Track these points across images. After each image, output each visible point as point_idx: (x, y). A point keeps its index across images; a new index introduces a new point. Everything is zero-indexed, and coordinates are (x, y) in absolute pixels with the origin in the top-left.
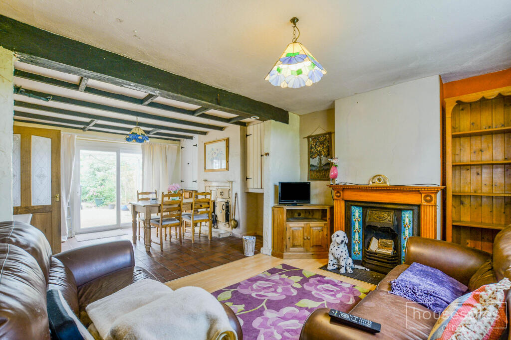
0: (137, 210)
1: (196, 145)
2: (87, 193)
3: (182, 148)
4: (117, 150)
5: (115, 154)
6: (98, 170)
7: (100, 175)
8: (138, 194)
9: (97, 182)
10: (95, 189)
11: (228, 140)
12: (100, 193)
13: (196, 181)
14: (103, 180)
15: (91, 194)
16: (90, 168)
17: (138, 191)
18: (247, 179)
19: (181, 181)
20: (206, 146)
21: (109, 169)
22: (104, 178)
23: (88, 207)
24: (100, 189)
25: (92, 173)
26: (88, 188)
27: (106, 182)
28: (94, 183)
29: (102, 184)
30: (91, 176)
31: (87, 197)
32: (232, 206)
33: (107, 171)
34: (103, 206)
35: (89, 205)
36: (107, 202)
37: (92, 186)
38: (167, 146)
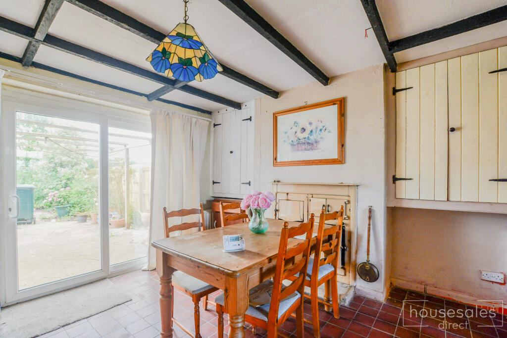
0: (174, 265)
1: (250, 119)
2: (44, 198)
3: (215, 125)
4: (105, 119)
5: (96, 127)
6: (62, 166)
7: (63, 172)
8: (167, 216)
9: (60, 182)
10: (56, 192)
11: (341, 103)
12: (65, 198)
13: (249, 183)
14: (68, 179)
15: (50, 199)
16: (50, 163)
17: (165, 209)
18: (395, 179)
19: (214, 183)
20: (279, 118)
21: (76, 164)
22: (70, 177)
23: (44, 219)
24: (63, 192)
25: (52, 169)
26: (45, 191)
27: (73, 181)
28: (55, 183)
29: (66, 186)
30: (50, 174)
31: (43, 203)
32: (359, 238)
33: (74, 168)
34: (69, 218)
35: (47, 215)
36: (75, 211)
37: (51, 187)
38: (194, 120)
